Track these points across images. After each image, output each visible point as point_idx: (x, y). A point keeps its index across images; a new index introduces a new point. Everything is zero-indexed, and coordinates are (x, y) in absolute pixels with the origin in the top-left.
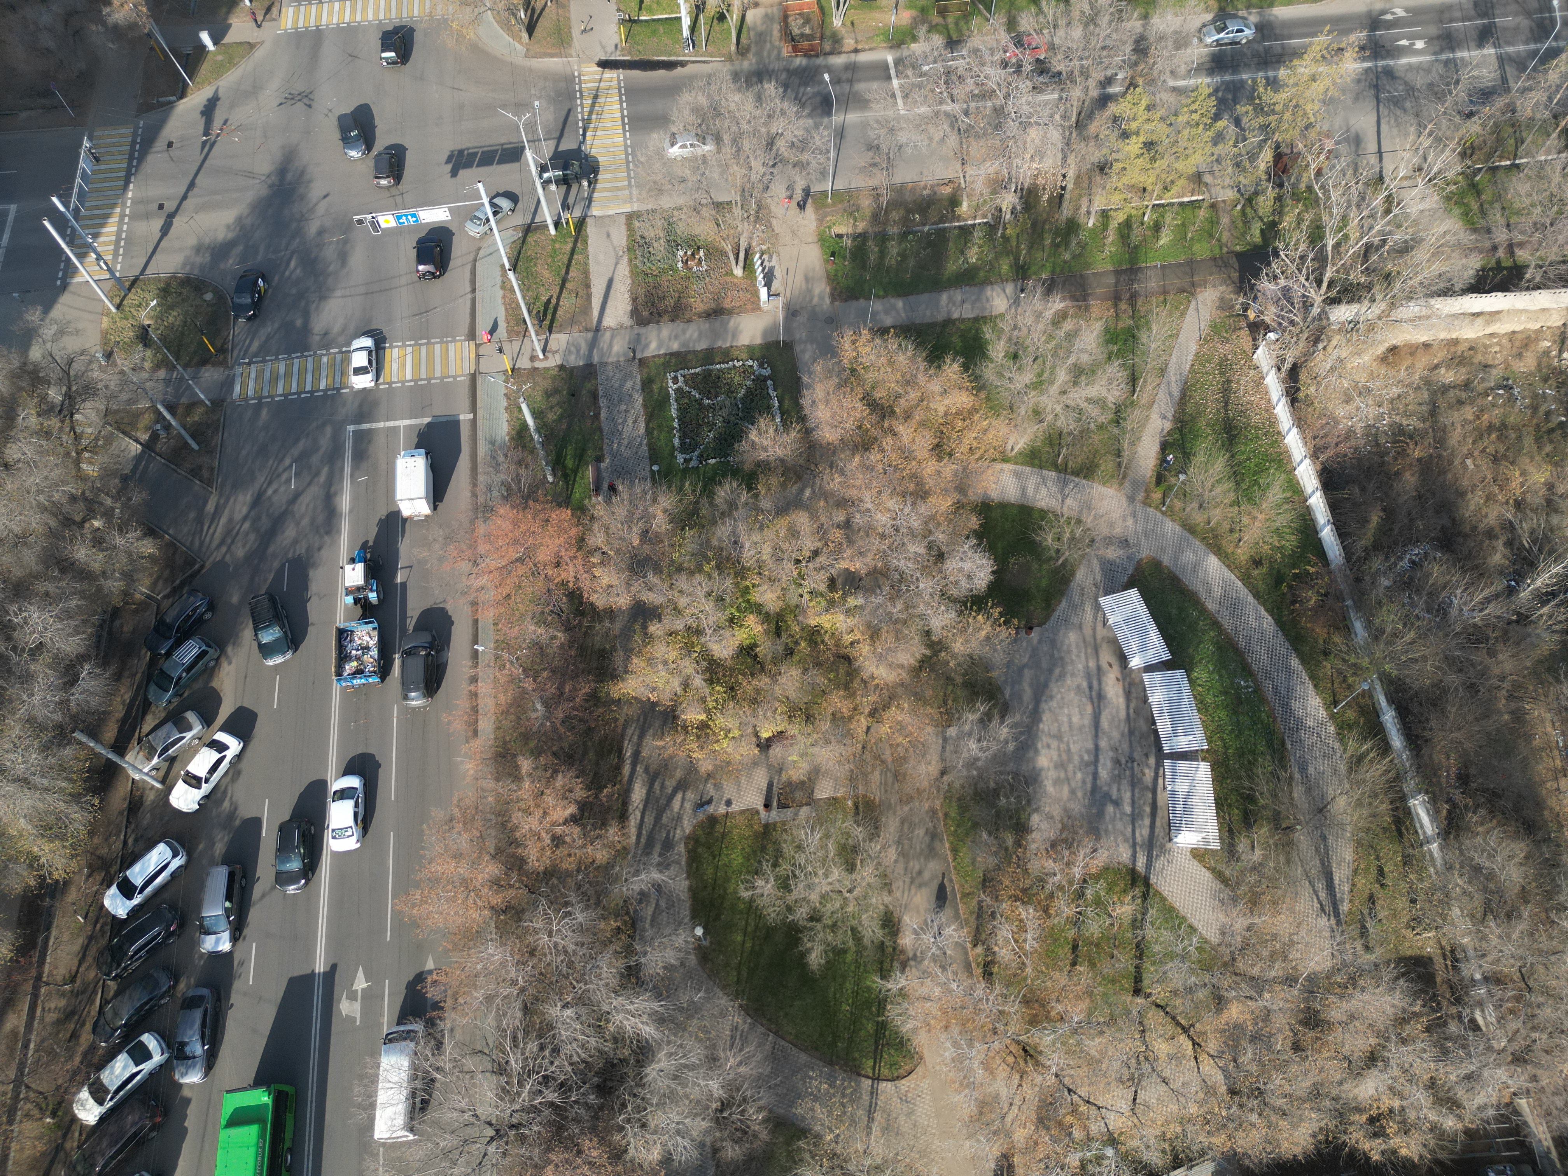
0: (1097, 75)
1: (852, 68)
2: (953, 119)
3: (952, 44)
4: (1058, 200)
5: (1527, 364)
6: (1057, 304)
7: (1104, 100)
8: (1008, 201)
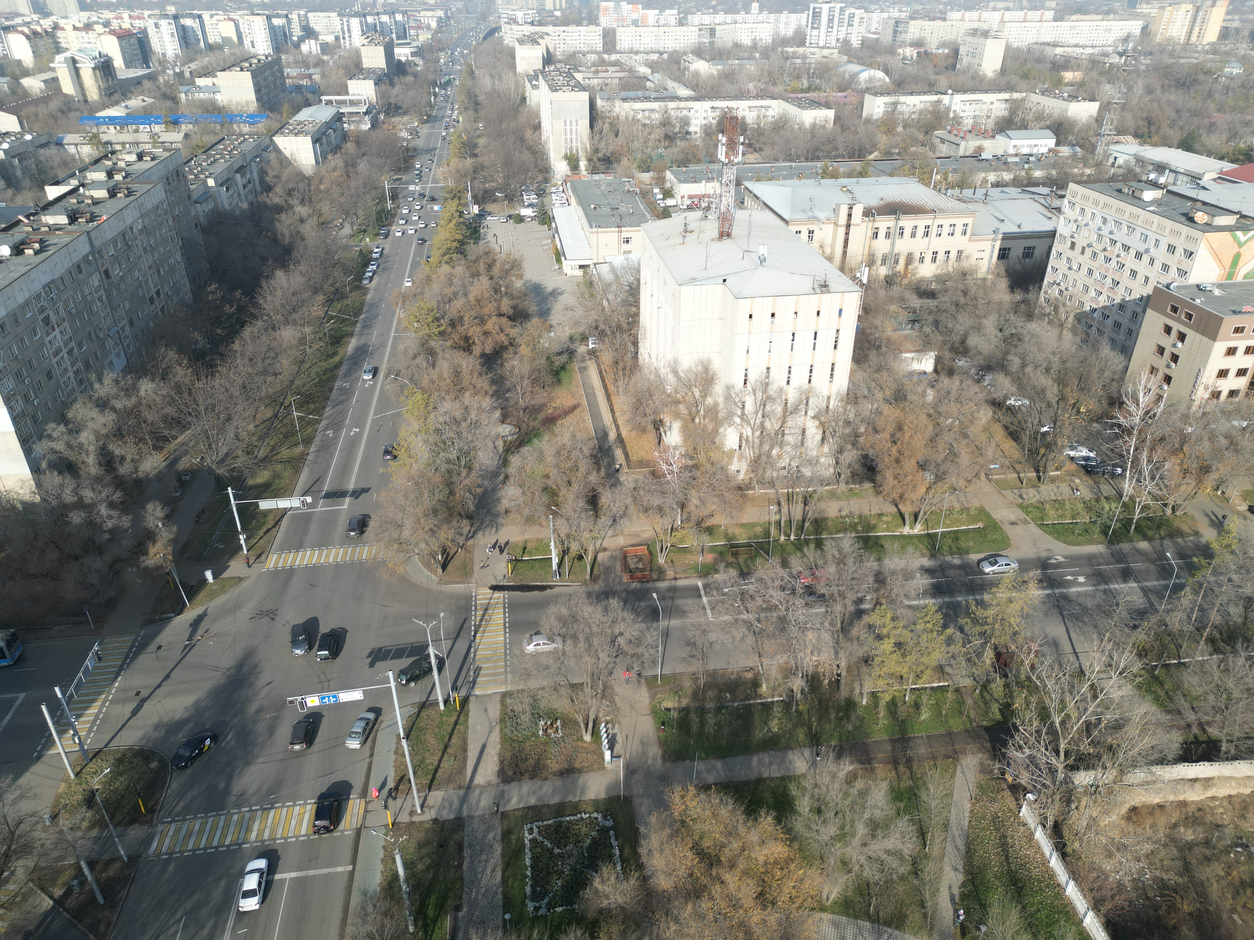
0: (851, 596)
1: (673, 590)
2: (749, 625)
3: (744, 575)
4: (836, 684)
6: (847, 767)
7: (859, 614)
8: (798, 684)
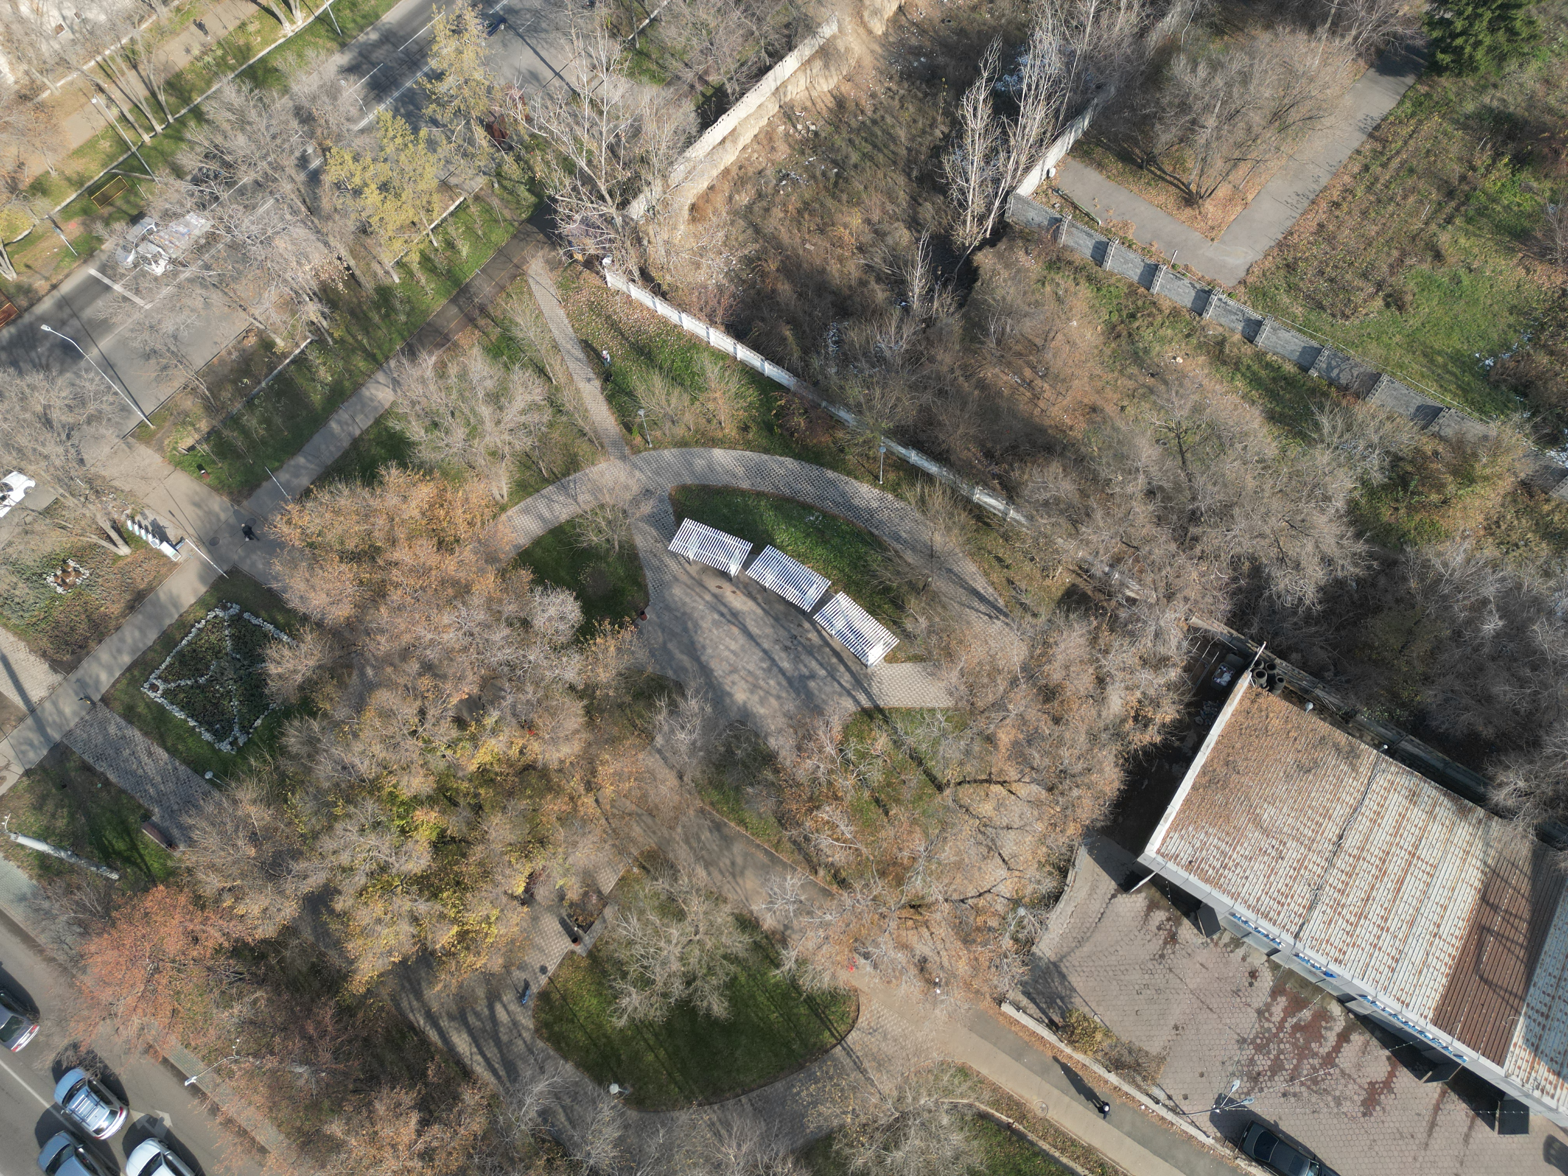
0: (289, 163)
1: (64, 303)
3: (137, 220)
4: (353, 280)
5: (783, 152)
6: (429, 361)
7: (314, 178)
8: (312, 311)
